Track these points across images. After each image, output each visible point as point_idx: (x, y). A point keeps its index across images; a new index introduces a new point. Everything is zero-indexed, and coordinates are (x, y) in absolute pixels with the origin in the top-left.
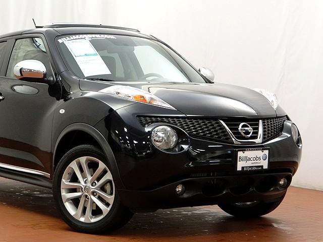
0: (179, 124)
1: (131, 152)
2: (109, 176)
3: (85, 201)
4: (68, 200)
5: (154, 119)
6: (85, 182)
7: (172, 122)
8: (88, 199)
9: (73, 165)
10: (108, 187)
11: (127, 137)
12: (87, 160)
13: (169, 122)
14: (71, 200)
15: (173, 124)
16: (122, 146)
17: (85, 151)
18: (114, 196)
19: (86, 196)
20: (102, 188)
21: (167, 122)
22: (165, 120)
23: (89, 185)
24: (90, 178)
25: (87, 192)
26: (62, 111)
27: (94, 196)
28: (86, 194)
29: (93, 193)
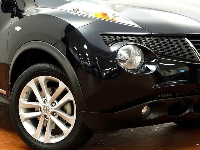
0: (144, 43)
1: (91, 69)
2: (69, 96)
3: (44, 121)
4: (26, 119)
5: (118, 38)
6: (44, 102)
7: (137, 40)
8: (48, 119)
9: (32, 84)
10: (68, 108)
11: (87, 55)
12: (46, 80)
13: (134, 41)
14: (30, 119)
15: (139, 43)
16: (82, 63)
17: (43, 70)
18: (75, 117)
19: (46, 116)
20: (62, 108)
21: (132, 41)
22: (130, 38)
23: (48, 104)
24: (49, 98)
25: (47, 112)
26: (18, 29)
27: (54, 116)
28: (46, 114)
29: (53, 113)
